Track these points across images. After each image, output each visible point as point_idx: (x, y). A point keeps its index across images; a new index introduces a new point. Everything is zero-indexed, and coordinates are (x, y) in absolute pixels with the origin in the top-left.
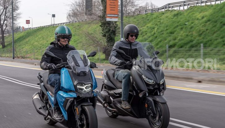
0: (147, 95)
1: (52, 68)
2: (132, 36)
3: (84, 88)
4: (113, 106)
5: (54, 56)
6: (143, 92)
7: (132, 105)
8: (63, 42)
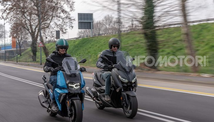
0: (123, 90)
1: (51, 70)
2: (114, 47)
3: (74, 86)
4: (100, 100)
5: (53, 61)
6: (119, 88)
7: (112, 98)
8: (62, 51)
